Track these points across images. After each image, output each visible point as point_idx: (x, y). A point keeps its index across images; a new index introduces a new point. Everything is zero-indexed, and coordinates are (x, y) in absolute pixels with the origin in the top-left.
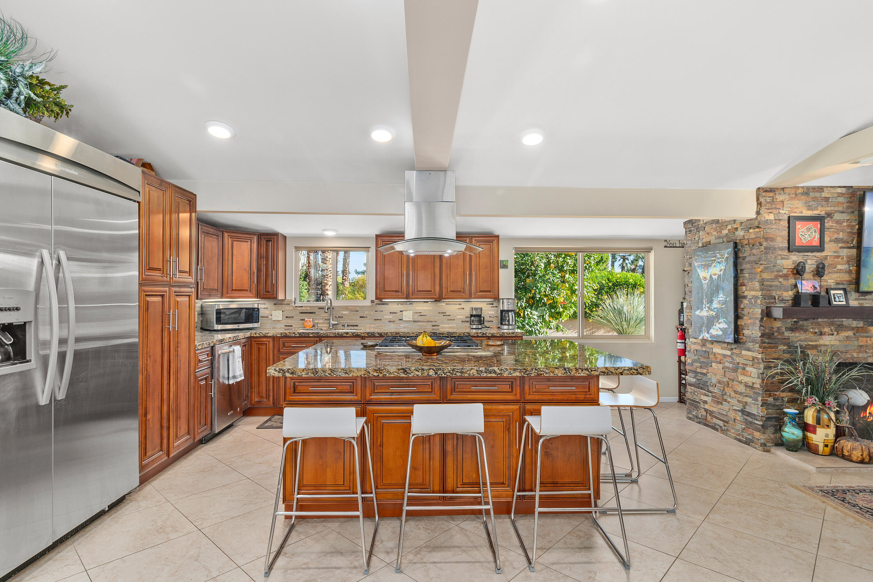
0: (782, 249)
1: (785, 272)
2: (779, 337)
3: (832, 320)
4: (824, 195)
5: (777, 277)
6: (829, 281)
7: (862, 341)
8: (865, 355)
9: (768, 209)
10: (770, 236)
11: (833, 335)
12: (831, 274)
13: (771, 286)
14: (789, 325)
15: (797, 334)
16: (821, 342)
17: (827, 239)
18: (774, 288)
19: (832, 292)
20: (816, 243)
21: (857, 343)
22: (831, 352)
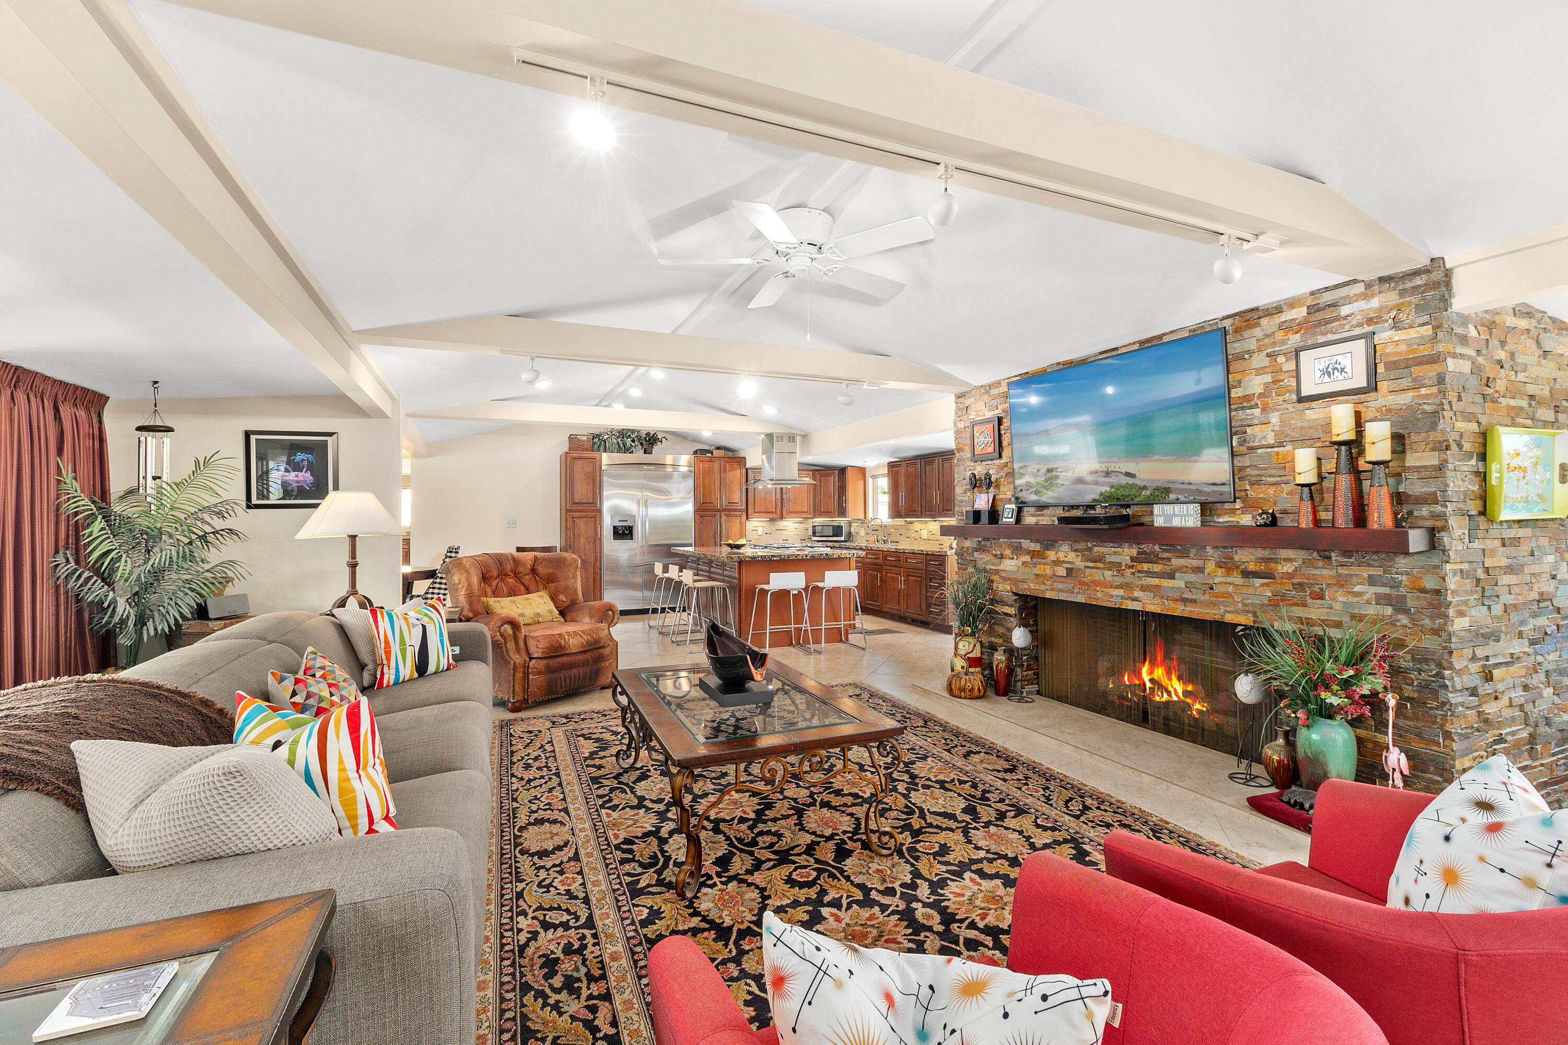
0: (970, 460)
2: (968, 558)
3: (1009, 541)
4: (1001, 390)
5: (966, 491)
7: (1040, 569)
9: (959, 415)
10: (961, 446)
11: (1013, 558)
13: (962, 501)
14: (975, 546)
15: (983, 556)
19: (1006, 506)
20: (990, 449)
21: (1035, 571)
22: (1009, 579)
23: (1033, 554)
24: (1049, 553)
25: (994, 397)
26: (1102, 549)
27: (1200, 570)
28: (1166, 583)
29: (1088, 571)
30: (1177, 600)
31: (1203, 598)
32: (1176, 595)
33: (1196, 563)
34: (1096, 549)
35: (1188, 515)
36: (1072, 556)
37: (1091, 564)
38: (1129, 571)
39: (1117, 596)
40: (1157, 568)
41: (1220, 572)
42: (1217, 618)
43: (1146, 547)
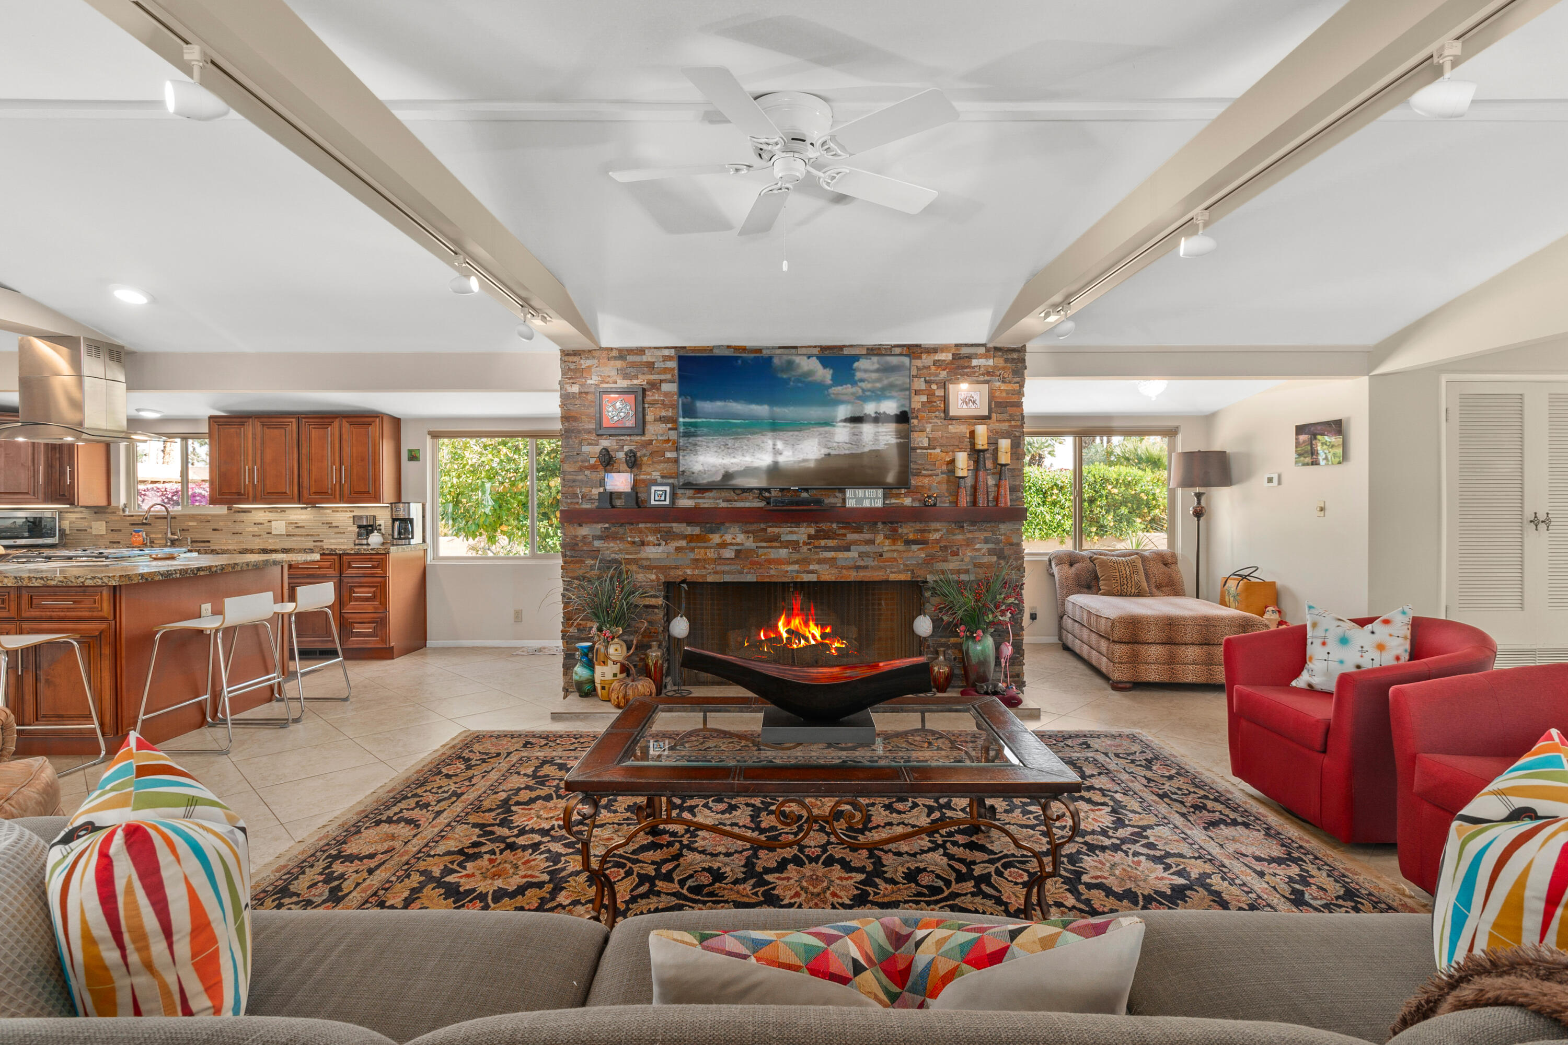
0: (589, 432)
1: (592, 461)
2: (585, 548)
3: (657, 525)
4: (645, 358)
5: (581, 469)
6: (654, 474)
7: (699, 554)
8: (704, 572)
9: (570, 379)
10: (573, 414)
11: (659, 545)
12: (656, 465)
13: (574, 481)
14: (599, 533)
15: (612, 545)
16: (643, 555)
17: (650, 418)
18: (577, 483)
19: (654, 488)
20: (630, 423)
21: (692, 556)
22: (655, 567)
23: (691, 538)
24: (711, 536)
25: (633, 365)
26: (776, 530)
27: (872, 542)
28: (841, 555)
29: (761, 551)
30: (851, 568)
31: (873, 564)
32: (851, 563)
33: (867, 536)
34: (769, 530)
35: (877, 498)
36: (740, 538)
37: (764, 544)
38: (805, 549)
39: (792, 571)
40: (831, 543)
41: (887, 542)
42: (884, 578)
43: (824, 526)
